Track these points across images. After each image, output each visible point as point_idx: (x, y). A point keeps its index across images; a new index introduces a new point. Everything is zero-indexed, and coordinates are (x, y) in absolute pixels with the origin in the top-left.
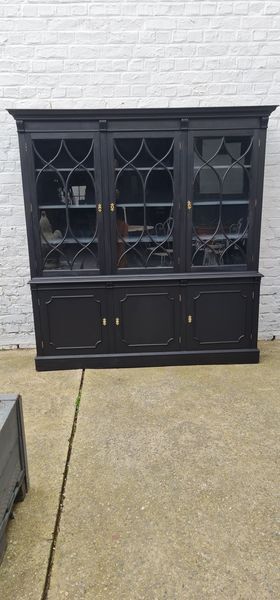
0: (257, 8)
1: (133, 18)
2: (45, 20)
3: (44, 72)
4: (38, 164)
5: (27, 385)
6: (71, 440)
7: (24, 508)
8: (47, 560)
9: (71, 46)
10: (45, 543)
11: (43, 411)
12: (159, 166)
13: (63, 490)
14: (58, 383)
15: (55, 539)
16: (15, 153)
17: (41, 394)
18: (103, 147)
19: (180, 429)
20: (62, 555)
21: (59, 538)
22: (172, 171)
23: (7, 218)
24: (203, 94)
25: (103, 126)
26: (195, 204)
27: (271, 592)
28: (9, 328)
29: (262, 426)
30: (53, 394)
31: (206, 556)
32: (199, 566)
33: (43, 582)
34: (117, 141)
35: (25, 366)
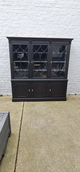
0: (69, 14)
1: (39, 15)
2: (16, 14)
3: (16, 27)
4: (14, 51)
5: (10, 105)
6: (21, 121)
7: (10, 139)
8: (16, 153)
9: (22, 21)
10: (16, 148)
11: (14, 113)
12: (44, 52)
13: (20, 134)
14: (18, 105)
15: (18, 147)
16: (8, 47)
17: (14, 108)
18: (30, 47)
19: (48, 118)
20: (20, 151)
21: (19, 147)
22: (47, 54)
23: (6, 64)
24: (55, 34)
25: (30, 42)
26: (53, 62)
27: (70, 161)
28: (5, 91)
29: (67, 118)
30: (17, 108)
31: (55, 152)
32: (53, 155)
33: (16, 159)
34: (34, 45)
35: (9, 100)
